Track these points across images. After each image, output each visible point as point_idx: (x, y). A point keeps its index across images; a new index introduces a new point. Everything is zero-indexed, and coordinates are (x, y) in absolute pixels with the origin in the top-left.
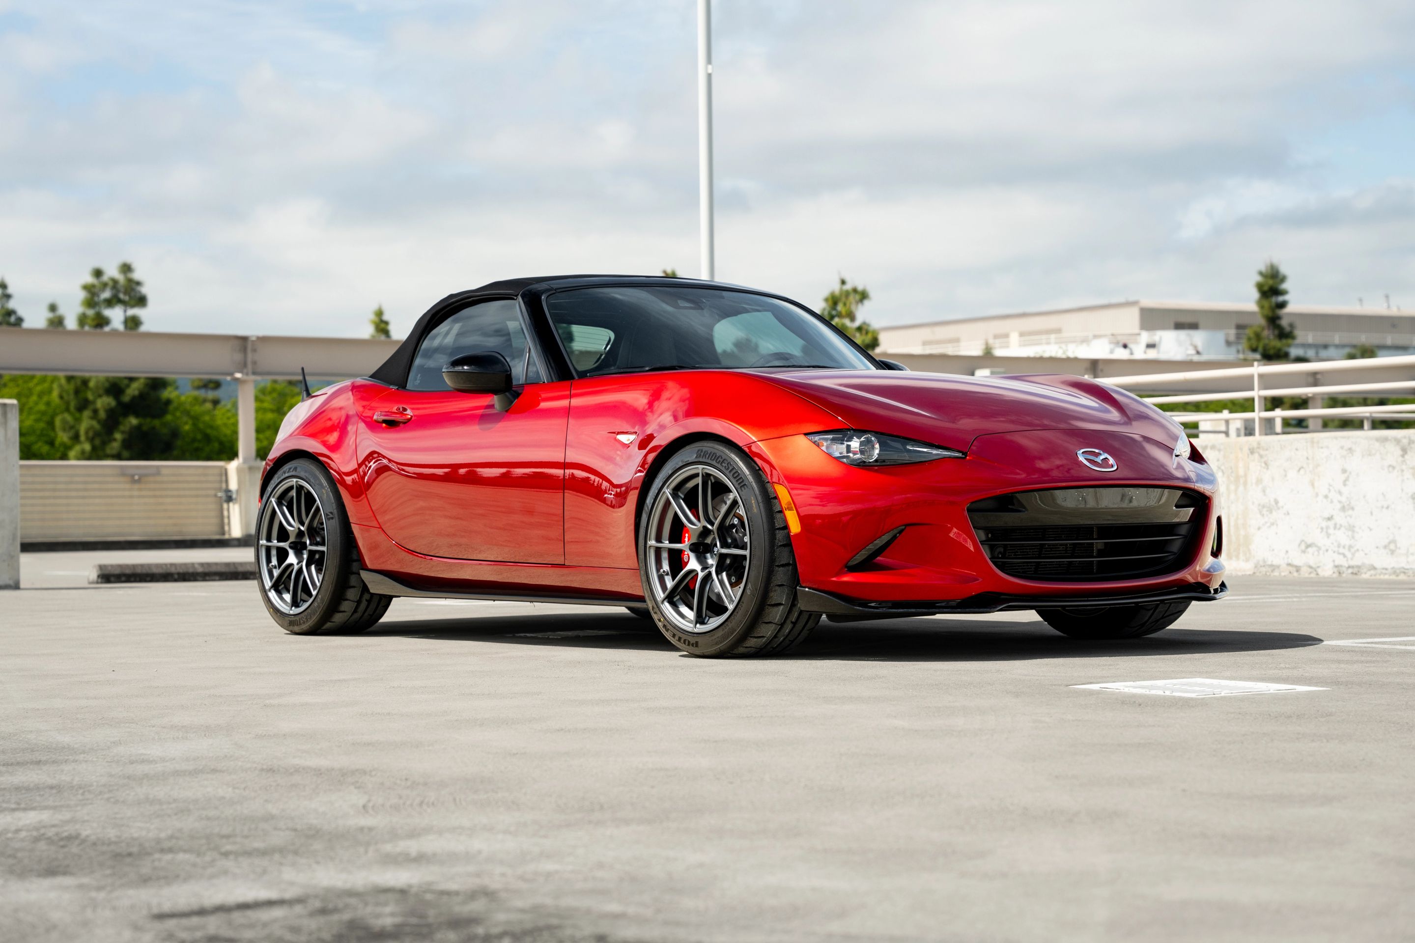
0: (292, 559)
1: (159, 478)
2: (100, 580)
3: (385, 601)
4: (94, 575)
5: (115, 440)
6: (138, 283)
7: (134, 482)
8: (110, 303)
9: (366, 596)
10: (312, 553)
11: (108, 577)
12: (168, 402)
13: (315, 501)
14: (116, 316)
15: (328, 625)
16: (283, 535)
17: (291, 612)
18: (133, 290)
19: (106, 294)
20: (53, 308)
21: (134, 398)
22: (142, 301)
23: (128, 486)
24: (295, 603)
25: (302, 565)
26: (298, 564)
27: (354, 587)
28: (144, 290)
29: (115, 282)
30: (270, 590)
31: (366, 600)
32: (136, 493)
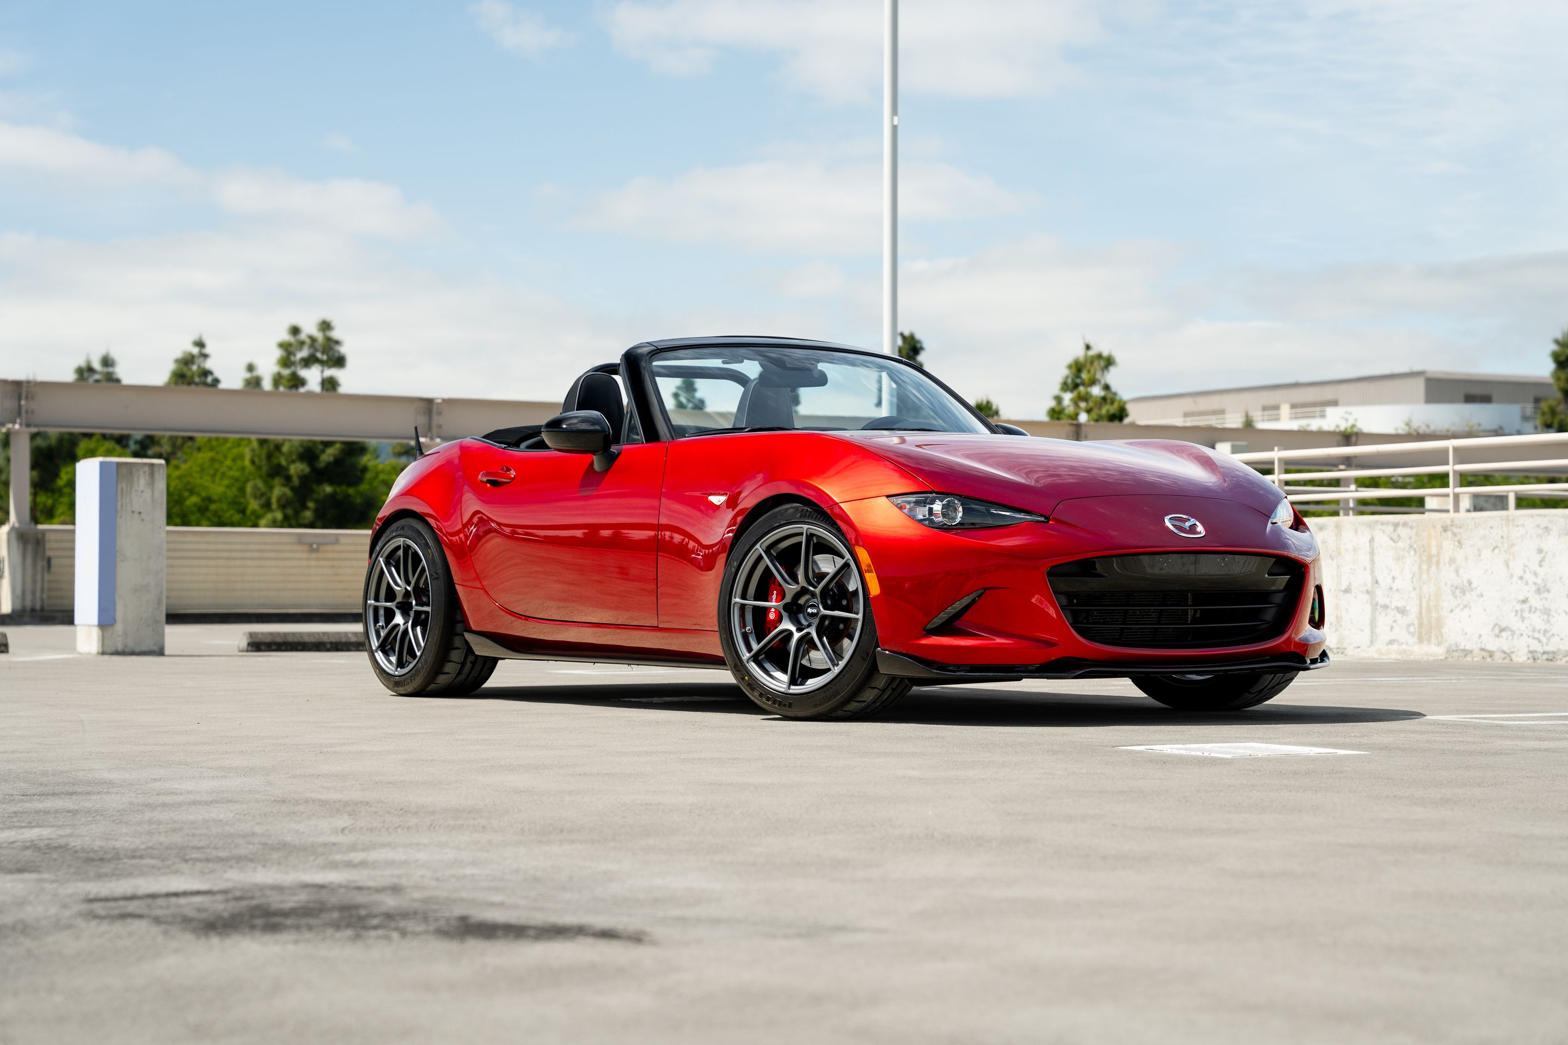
0: (399, 619)
1: (337, 548)
2: (250, 648)
3: (490, 664)
4: (244, 644)
5: (307, 508)
6: (337, 343)
7: (312, 550)
8: (308, 362)
9: (471, 658)
10: (418, 613)
11: (258, 645)
12: (365, 469)
13: (421, 560)
14: (313, 377)
15: (432, 686)
16: (391, 595)
17: (396, 673)
18: (331, 349)
19: (304, 353)
20: (251, 368)
21: (329, 464)
22: (340, 362)
23: (305, 555)
24: (400, 664)
25: (408, 625)
26: (404, 624)
27: (457, 648)
28: (343, 350)
29: (313, 339)
30: (376, 651)
31: (471, 662)
32: (313, 563)
